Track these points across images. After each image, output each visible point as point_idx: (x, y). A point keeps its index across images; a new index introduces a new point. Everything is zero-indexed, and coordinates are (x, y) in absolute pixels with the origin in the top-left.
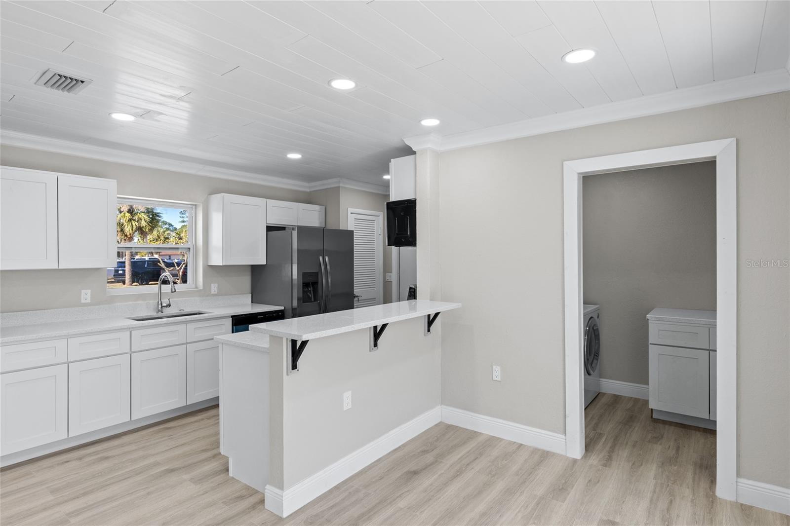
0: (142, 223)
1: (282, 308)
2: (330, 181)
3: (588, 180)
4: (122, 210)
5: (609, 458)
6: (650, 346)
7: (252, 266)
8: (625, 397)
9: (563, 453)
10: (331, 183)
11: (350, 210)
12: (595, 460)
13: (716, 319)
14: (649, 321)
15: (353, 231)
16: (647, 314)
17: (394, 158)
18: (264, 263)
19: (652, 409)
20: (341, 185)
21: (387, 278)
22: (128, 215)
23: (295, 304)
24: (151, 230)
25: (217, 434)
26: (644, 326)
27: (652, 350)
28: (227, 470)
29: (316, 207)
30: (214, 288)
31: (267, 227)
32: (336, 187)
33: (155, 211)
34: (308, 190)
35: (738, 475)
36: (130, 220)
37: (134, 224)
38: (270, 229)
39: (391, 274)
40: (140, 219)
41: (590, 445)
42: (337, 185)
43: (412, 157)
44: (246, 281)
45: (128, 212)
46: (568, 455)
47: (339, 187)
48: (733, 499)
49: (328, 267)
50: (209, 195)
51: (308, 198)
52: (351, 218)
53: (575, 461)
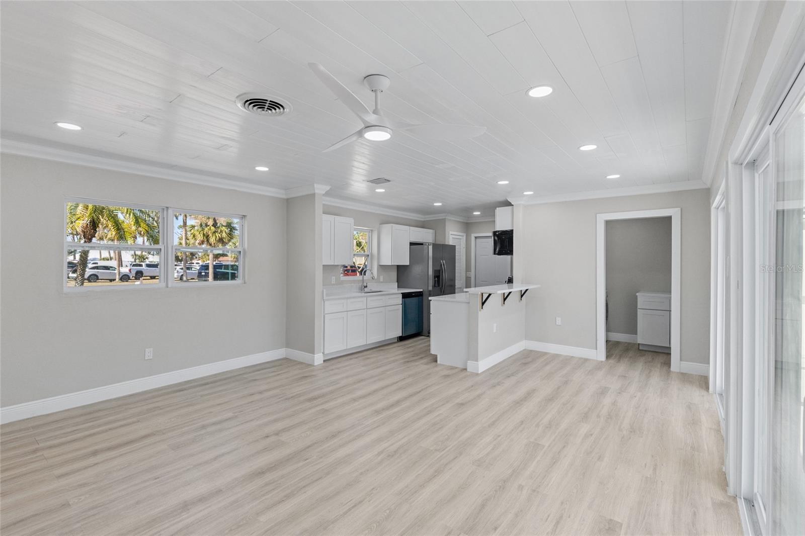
0: (223, 234)
1: (422, 290)
2: (440, 215)
3: (608, 223)
4: (208, 224)
5: (619, 361)
6: (638, 310)
7: (398, 266)
8: (623, 342)
9: (595, 359)
10: (441, 216)
11: (451, 233)
12: (611, 361)
13: (671, 294)
14: (638, 297)
15: (455, 246)
16: (638, 292)
17: (498, 207)
18: (408, 264)
19: (639, 344)
20: (447, 217)
21: (468, 275)
22: (213, 228)
23: (430, 288)
24: (229, 241)
25: (429, 345)
26: (635, 299)
27: (640, 312)
28: (436, 361)
29: (431, 231)
30: (381, 279)
31: (410, 243)
32: (443, 219)
33: (232, 226)
34: (423, 220)
35: (681, 360)
36: (215, 232)
37: (217, 235)
38: (411, 244)
39: (470, 273)
40: (221, 231)
41: (608, 356)
42: (444, 218)
43: (510, 207)
44: (394, 274)
45: (212, 226)
46: (598, 359)
47: (445, 219)
48: (678, 371)
49: (445, 266)
50: (380, 224)
51: (423, 225)
52: (451, 237)
53: (602, 362)
